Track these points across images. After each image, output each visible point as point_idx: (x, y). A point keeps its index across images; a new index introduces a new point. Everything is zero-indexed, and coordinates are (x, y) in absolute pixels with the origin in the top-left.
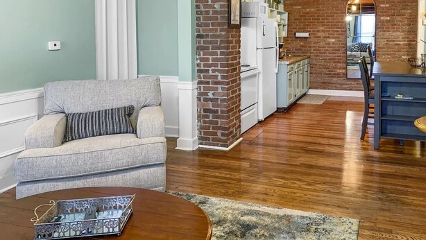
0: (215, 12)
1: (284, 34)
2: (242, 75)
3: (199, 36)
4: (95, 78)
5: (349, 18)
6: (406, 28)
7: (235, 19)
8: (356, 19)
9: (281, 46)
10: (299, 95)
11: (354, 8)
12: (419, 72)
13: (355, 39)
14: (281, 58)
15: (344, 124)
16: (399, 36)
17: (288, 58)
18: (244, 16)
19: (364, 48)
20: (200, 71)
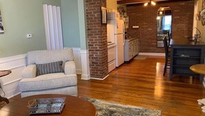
0: (95, 18)
1: (127, 27)
2: (108, 47)
3: (88, 30)
4: (46, 49)
5: (158, 18)
6: (187, 22)
7: (104, 21)
8: (162, 18)
9: (126, 33)
10: (134, 55)
11: (161, 13)
12: (193, 43)
13: (161, 28)
14: (126, 38)
15: (155, 68)
16: (183, 26)
17: (129, 38)
18: (108, 19)
19: (165, 32)
20: (89, 45)
